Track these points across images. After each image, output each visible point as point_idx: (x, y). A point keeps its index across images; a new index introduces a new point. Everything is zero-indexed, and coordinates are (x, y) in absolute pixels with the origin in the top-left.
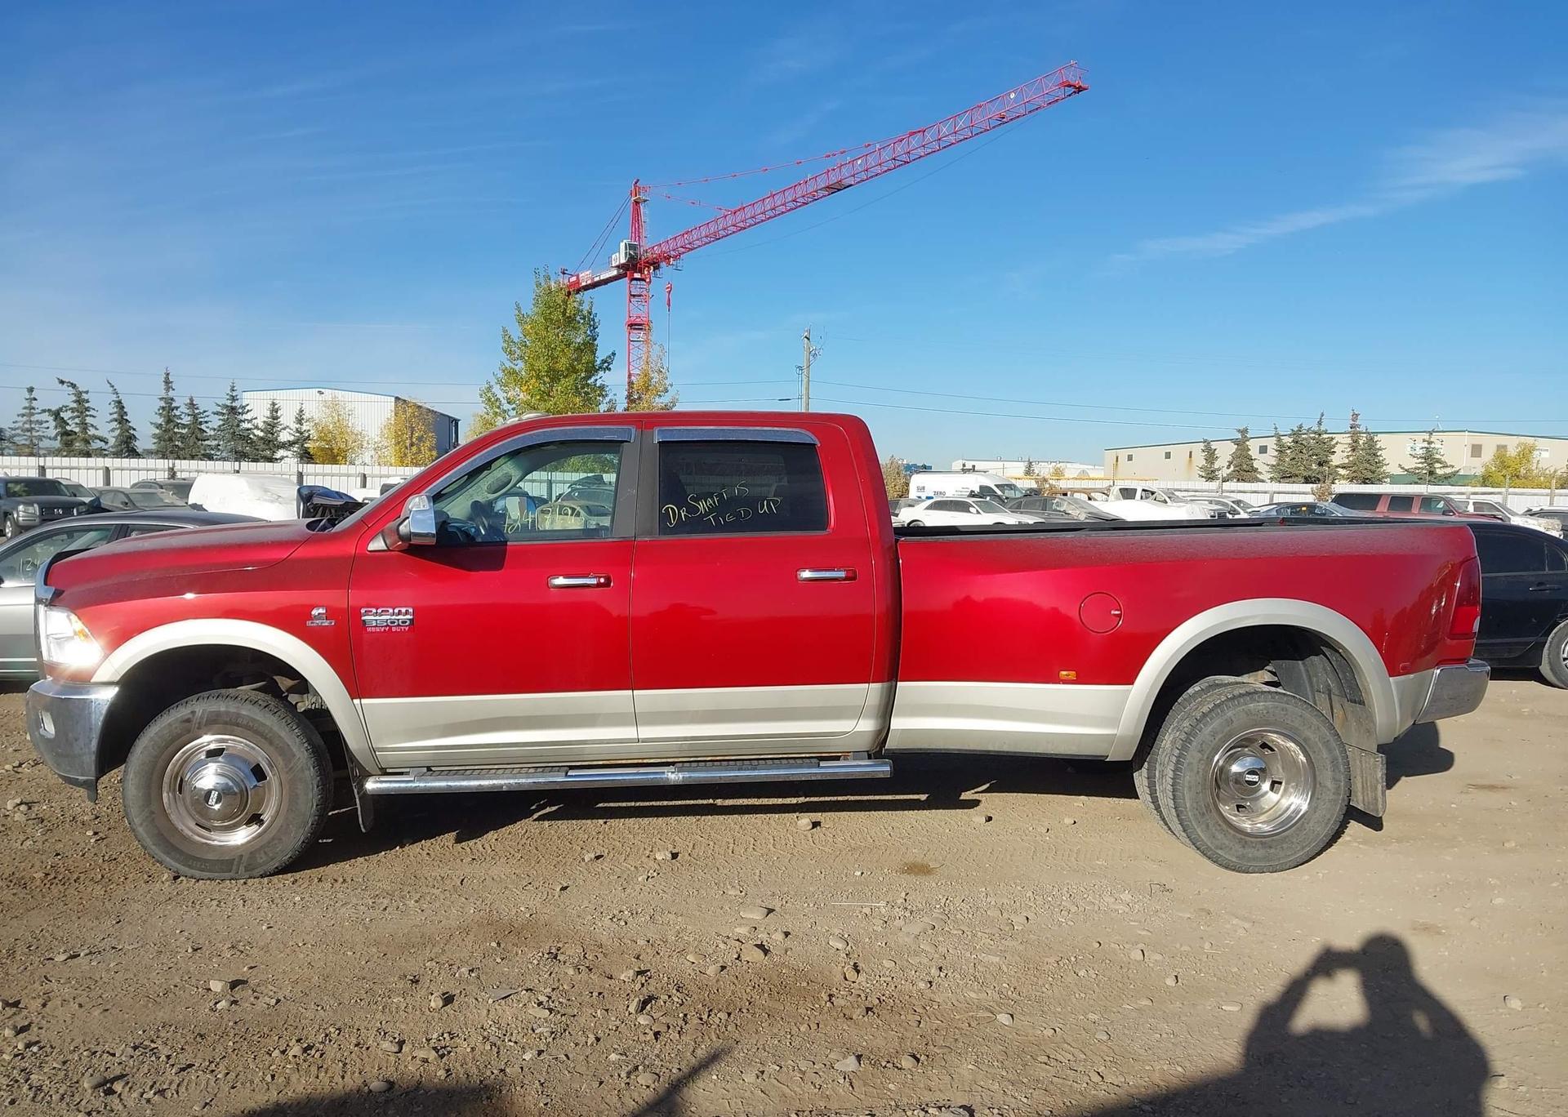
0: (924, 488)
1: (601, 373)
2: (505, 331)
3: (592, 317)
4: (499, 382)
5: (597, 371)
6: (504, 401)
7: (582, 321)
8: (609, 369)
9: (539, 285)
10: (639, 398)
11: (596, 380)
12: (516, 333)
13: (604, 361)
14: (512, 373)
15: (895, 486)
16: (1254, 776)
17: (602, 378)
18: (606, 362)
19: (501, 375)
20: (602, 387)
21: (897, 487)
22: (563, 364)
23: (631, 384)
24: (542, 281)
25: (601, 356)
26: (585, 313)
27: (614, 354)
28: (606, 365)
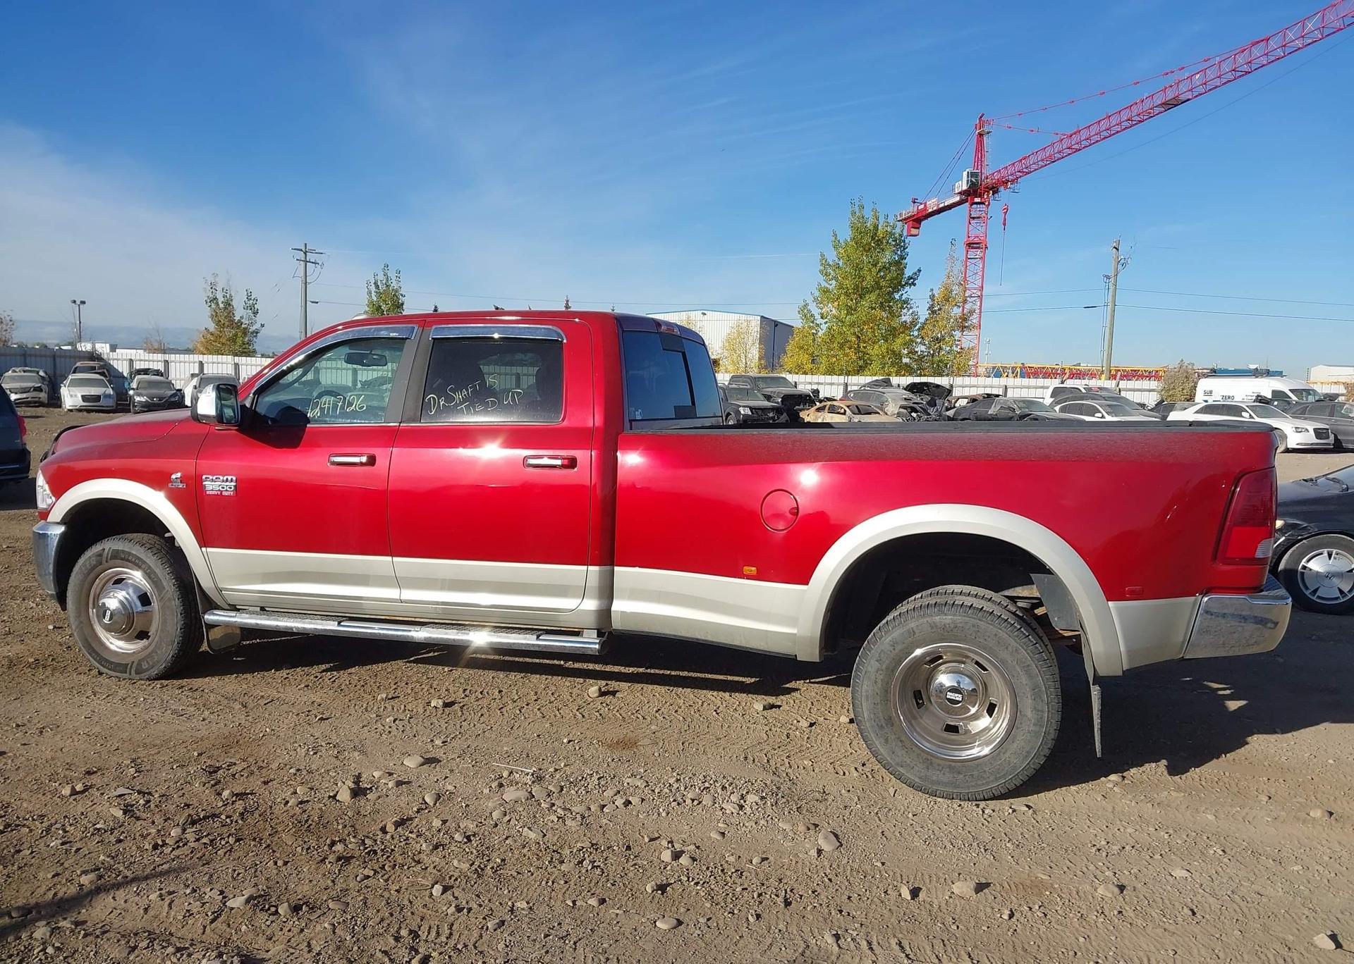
0: (1211, 392)
1: (907, 288)
2: (822, 255)
3: (903, 239)
4: (815, 299)
5: (903, 286)
6: (818, 317)
7: (894, 243)
8: (915, 285)
9: (854, 213)
10: (940, 309)
11: (902, 294)
12: (832, 256)
13: (910, 278)
14: (826, 291)
15: (1183, 389)
16: (957, 695)
17: (908, 293)
18: (912, 278)
19: (817, 294)
20: (906, 302)
21: (1185, 391)
22: (869, 281)
23: (932, 298)
24: (857, 209)
25: (908, 272)
26: (897, 235)
27: (919, 271)
28: (912, 281)
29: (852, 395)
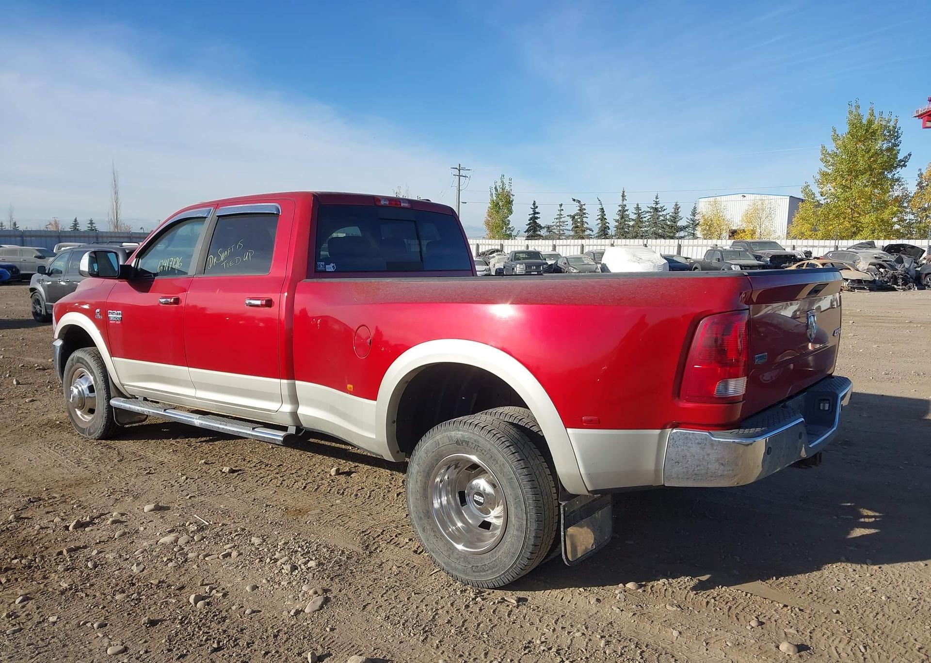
1: (899, 169)
2: (823, 147)
3: (896, 130)
4: (817, 181)
5: (895, 168)
6: (818, 195)
7: (888, 134)
8: (905, 166)
9: (851, 113)
10: (927, 185)
11: (894, 174)
12: (831, 147)
13: (901, 161)
14: (824, 175)
17: (900, 172)
18: (903, 161)
19: (818, 177)
20: (898, 180)
22: (862, 164)
23: (920, 176)
24: (853, 109)
25: (900, 157)
26: (891, 128)
27: (910, 155)
28: (903, 163)
29: (831, 255)
